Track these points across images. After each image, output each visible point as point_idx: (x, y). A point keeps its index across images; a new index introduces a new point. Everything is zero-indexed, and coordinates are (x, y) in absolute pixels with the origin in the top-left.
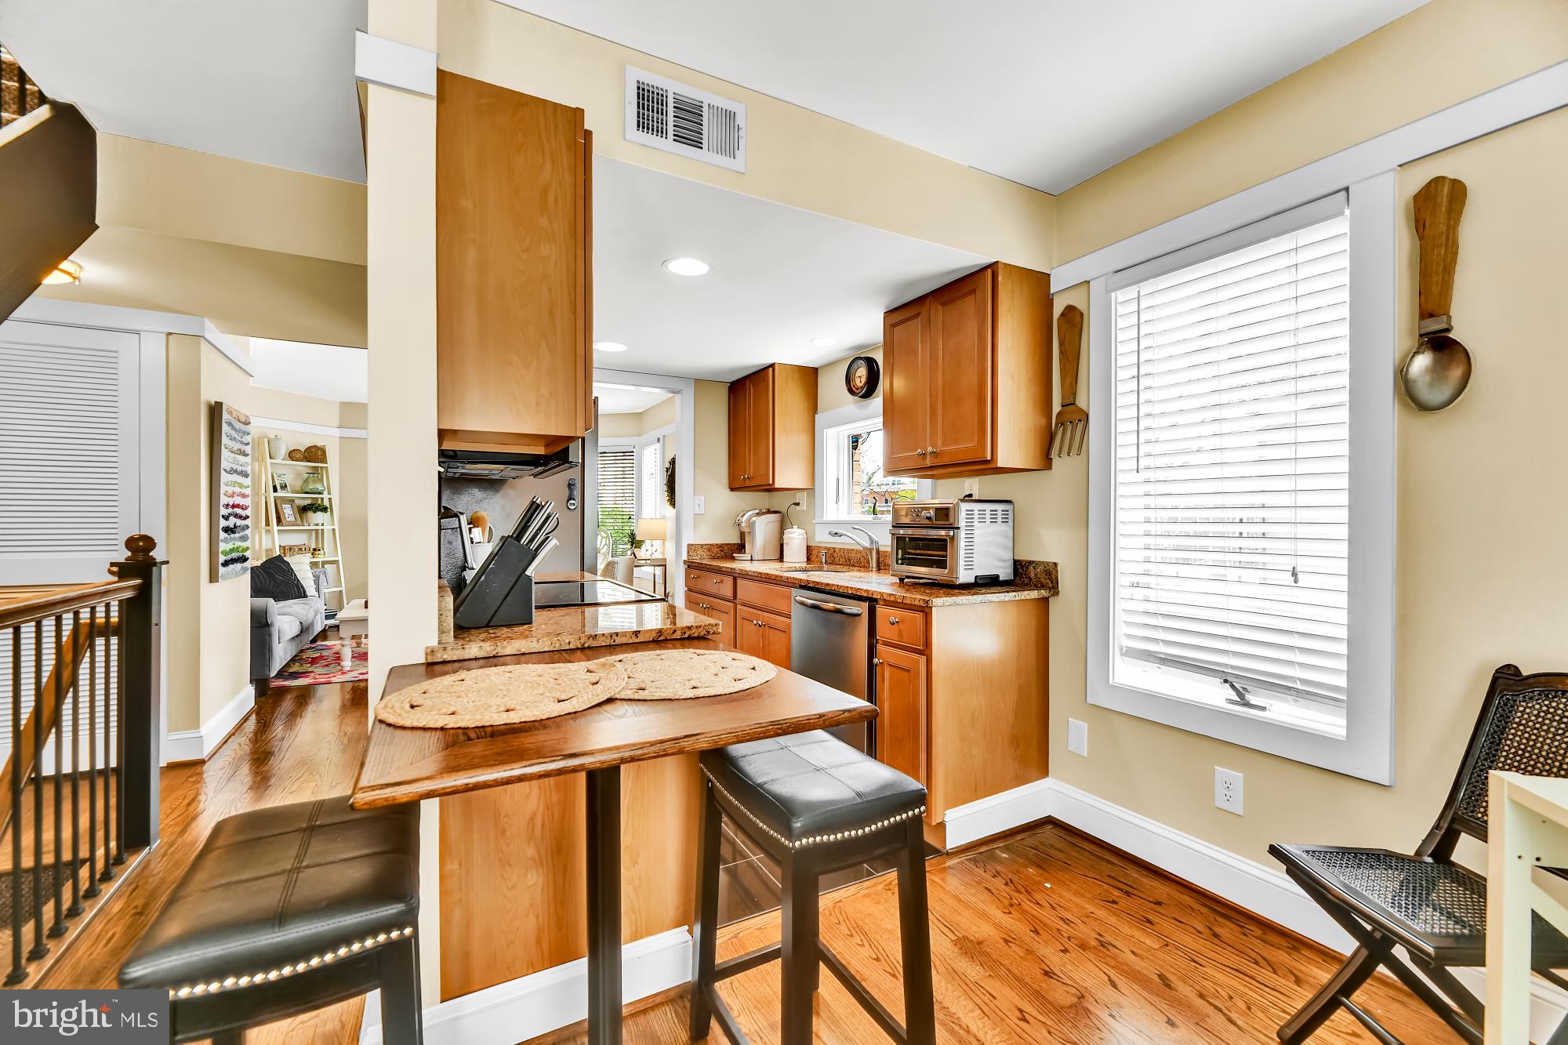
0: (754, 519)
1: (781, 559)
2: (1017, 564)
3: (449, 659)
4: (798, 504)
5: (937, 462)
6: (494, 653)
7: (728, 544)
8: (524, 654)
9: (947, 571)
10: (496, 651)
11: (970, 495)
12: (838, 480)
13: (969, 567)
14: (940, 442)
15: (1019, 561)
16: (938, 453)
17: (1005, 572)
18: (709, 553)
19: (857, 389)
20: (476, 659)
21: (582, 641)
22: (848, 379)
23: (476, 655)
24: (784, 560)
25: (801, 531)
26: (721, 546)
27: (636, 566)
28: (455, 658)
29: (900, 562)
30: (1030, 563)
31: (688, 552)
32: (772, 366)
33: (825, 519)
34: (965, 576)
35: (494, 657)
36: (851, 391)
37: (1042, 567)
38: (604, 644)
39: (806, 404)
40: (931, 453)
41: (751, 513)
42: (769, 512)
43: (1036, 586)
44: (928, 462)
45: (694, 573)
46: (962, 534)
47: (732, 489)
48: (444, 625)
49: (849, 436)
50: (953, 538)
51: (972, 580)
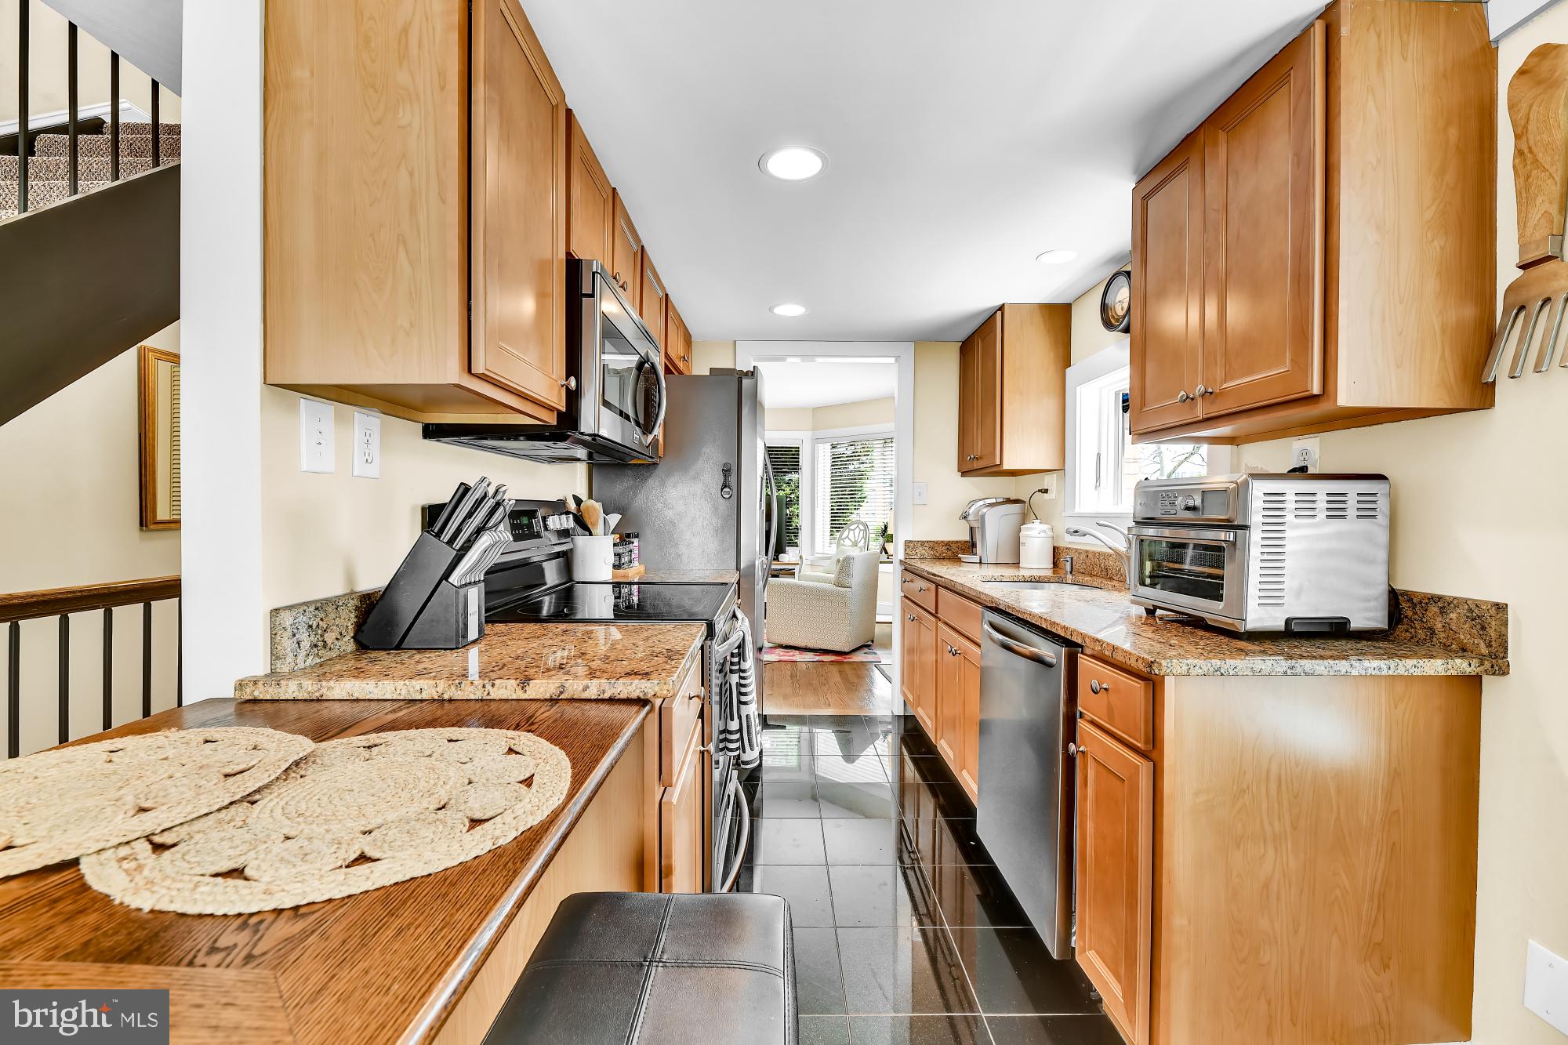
0: (985, 510)
1: (1016, 564)
2: (1396, 601)
3: (261, 697)
4: (1046, 491)
5: (1214, 410)
6: (317, 694)
7: (957, 542)
8: (358, 700)
9: (1221, 605)
10: (321, 692)
11: (1303, 469)
12: (1099, 455)
13: (1272, 599)
14: (1219, 373)
15: (1405, 593)
16: (1216, 394)
17: (1368, 615)
18: (932, 553)
19: (1117, 320)
20: (295, 700)
21: (440, 689)
22: (1104, 308)
23: (295, 695)
24: (1021, 565)
25: (1045, 527)
26: (948, 545)
27: (881, 562)
28: (268, 697)
29: (1148, 581)
30: (1435, 599)
31: (906, 550)
32: (1001, 308)
33: (1077, 510)
34: (1259, 616)
35: (318, 700)
36: (1108, 324)
37: (1463, 610)
38: (472, 697)
39: (1052, 355)
40: (1203, 396)
41: (981, 503)
42: (1009, 501)
43: (1446, 648)
44: (1200, 412)
45: (909, 576)
46: (1256, 536)
47: (964, 474)
48: (279, 647)
49: (1117, 394)
50: (1234, 544)
51: (1279, 624)
